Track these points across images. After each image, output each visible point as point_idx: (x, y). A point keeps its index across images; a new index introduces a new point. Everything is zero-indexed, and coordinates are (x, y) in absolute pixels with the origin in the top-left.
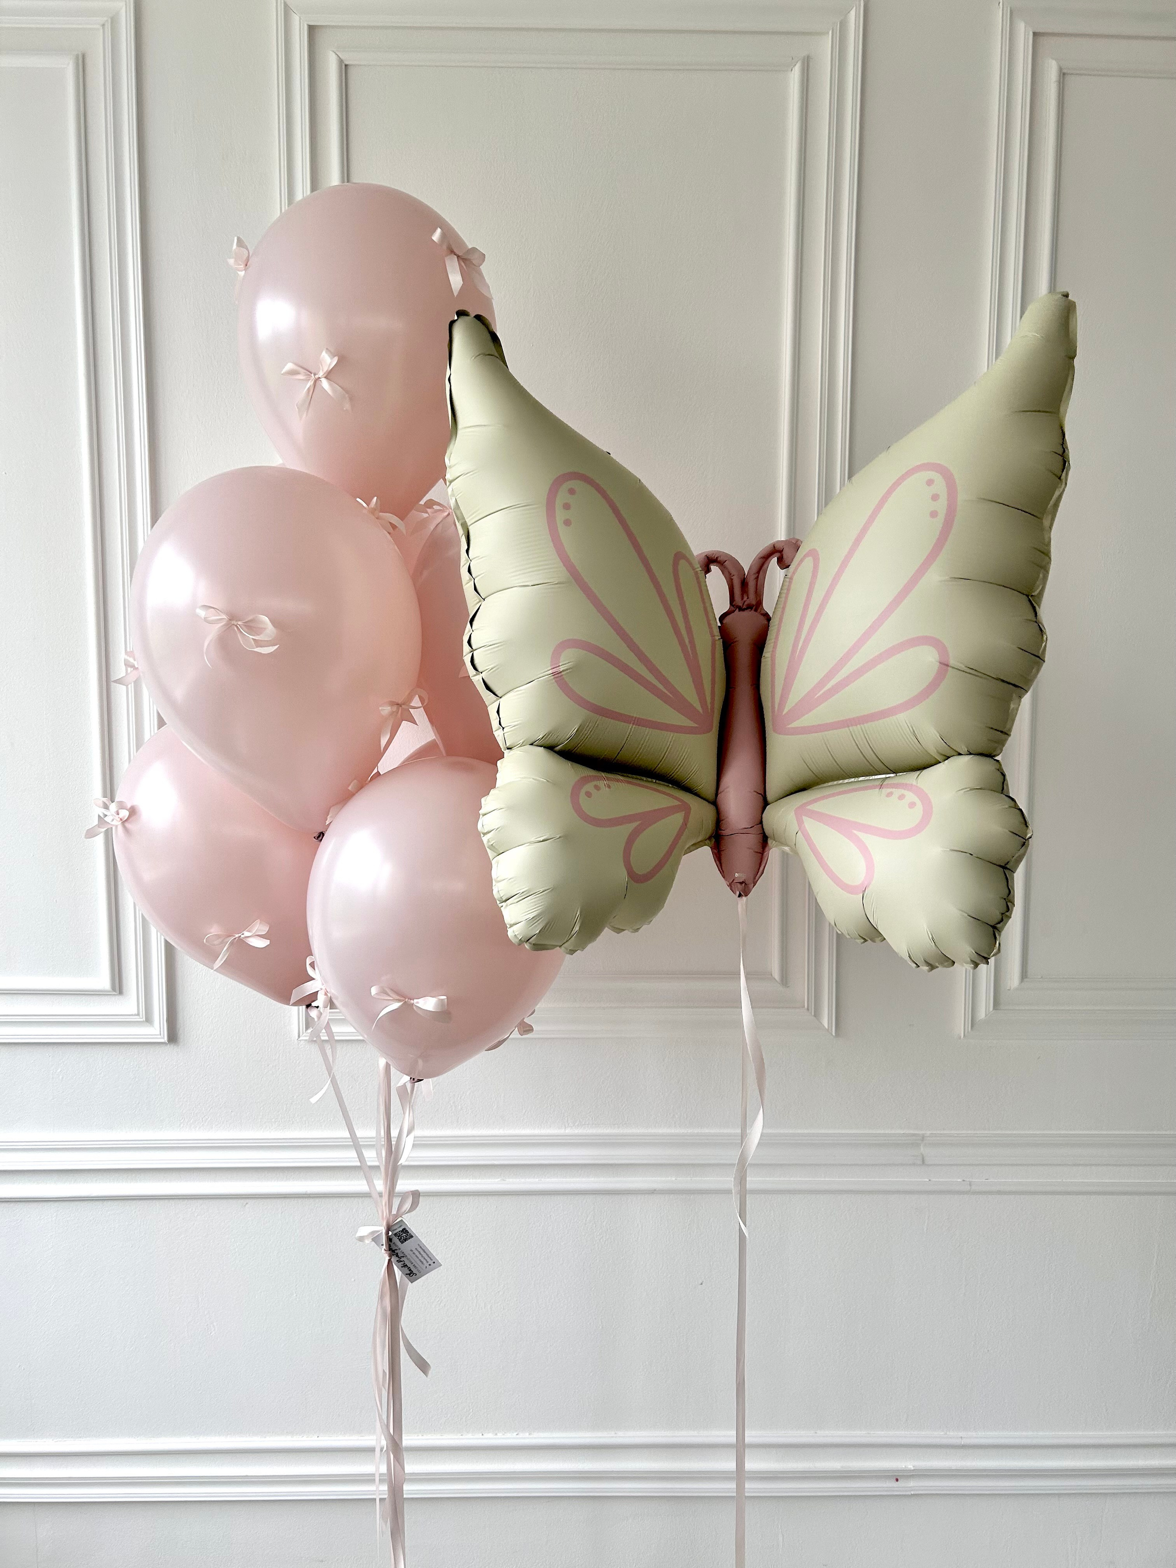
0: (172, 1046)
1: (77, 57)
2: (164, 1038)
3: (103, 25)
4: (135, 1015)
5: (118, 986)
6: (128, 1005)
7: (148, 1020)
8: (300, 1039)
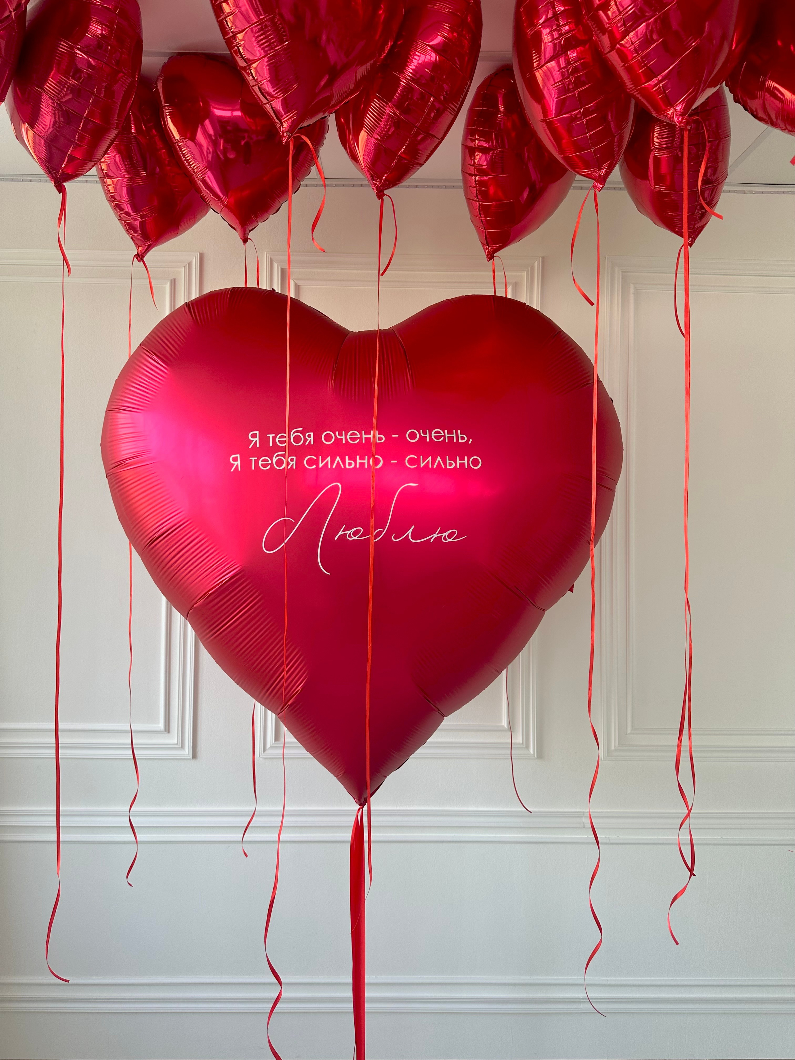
0: (194, 760)
1: (171, 281)
2: (190, 756)
3: (185, 267)
4: (176, 744)
5: (167, 729)
6: (173, 739)
7: (182, 747)
8: (261, 757)
